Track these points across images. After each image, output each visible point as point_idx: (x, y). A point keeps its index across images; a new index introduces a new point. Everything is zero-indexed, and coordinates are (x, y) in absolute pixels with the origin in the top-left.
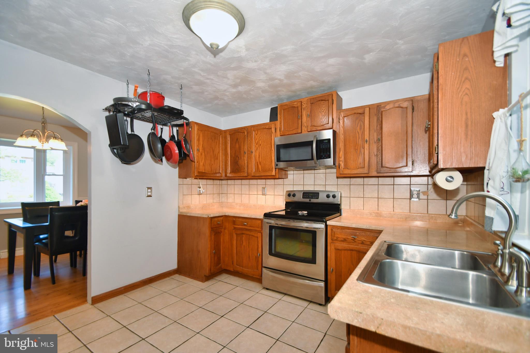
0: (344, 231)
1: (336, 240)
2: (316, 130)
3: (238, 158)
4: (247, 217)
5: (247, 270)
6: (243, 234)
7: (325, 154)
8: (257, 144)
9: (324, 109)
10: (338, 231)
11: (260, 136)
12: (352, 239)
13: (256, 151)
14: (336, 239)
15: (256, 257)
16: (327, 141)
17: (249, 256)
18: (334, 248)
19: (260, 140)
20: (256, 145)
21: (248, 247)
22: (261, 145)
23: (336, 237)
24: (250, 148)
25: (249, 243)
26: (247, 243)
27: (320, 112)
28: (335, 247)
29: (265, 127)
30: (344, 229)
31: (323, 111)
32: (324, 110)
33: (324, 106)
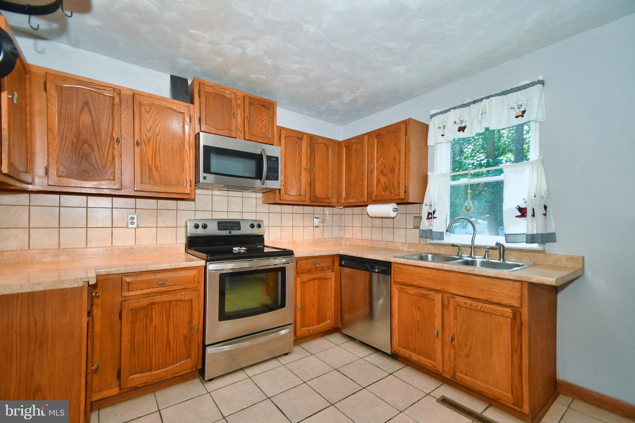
0: (308, 261)
1: (301, 273)
2: (255, 141)
3: (91, 146)
4: (169, 268)
5: (164, 370)
6: (153, 304)
7: (273, 174)
8: (149, 131)
9: (265, 117)
10: (303, 263)
11: (156, 118)
12: (314, 268)
13: (146, 142)
14: (302, 272)
15: (186, 337)
16: (274, 159)
17: (168, 342)
18: (300, 282)
19: (157, 125)
20: (147, 133)
21: (165, 325)
22: (158, 135)
23: (302, 270)
24: (126, 132)
25: (168, 316)
26: (165, 319)
27: (260, 119)
28: (301, 281)
29: (169, 106)
30: (308, 259)
31: (263, 119)
32: (265, 119)
33: (264, 114)
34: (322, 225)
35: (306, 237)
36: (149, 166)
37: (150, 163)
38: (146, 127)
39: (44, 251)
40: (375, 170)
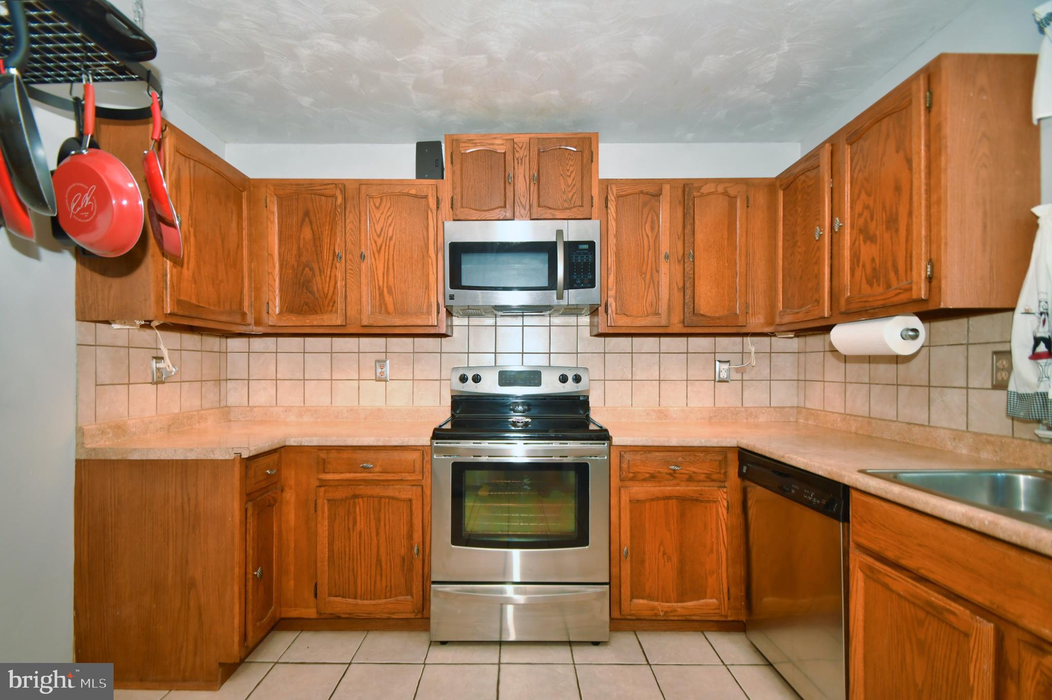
0: (649, 455)
1: (632, 479)
2: (551, 217)
3: (312, 269)
4: (375, 444)
5: (373, 602)
6: (355, 496)
7: (582, 277)
8: (379, 236)
9: (571, 169)
10: (636, 458)
11: (389, 213)
12: (667, 474)
13: (376, 253)
14: (633, 477)
15: (403, 558)
16: (586, 247)
17: (379, 561)
18: (628, 499)
19: (390, 225)
20: (376, 238)
21: (374, 534)
22: (391, 239)
23: (633, 473)
24: (353, 244)
25: (378, 520)
26: (373, 523)
27: (562, 175)
28: (630, 498)
29: (406, 191)
30: (650, 452)
31: (569, 174)
32: (572, 172)
33: (571, 163)
34: (739, 376)
35: (694, 403)
36: (379, 288)
37: (381, 283)
38: (376, 231)
39: (288, 409)
40: (847, 231)
